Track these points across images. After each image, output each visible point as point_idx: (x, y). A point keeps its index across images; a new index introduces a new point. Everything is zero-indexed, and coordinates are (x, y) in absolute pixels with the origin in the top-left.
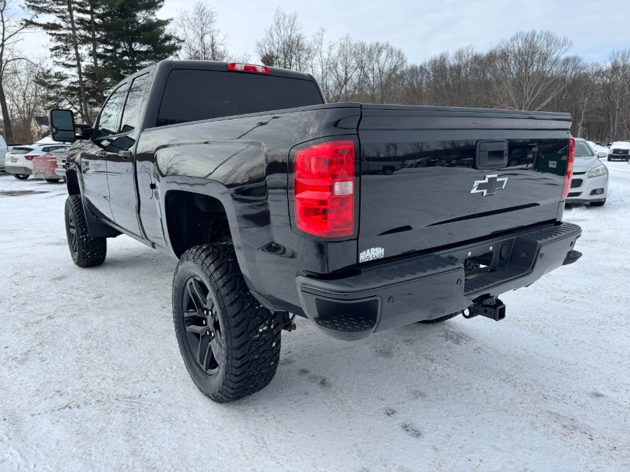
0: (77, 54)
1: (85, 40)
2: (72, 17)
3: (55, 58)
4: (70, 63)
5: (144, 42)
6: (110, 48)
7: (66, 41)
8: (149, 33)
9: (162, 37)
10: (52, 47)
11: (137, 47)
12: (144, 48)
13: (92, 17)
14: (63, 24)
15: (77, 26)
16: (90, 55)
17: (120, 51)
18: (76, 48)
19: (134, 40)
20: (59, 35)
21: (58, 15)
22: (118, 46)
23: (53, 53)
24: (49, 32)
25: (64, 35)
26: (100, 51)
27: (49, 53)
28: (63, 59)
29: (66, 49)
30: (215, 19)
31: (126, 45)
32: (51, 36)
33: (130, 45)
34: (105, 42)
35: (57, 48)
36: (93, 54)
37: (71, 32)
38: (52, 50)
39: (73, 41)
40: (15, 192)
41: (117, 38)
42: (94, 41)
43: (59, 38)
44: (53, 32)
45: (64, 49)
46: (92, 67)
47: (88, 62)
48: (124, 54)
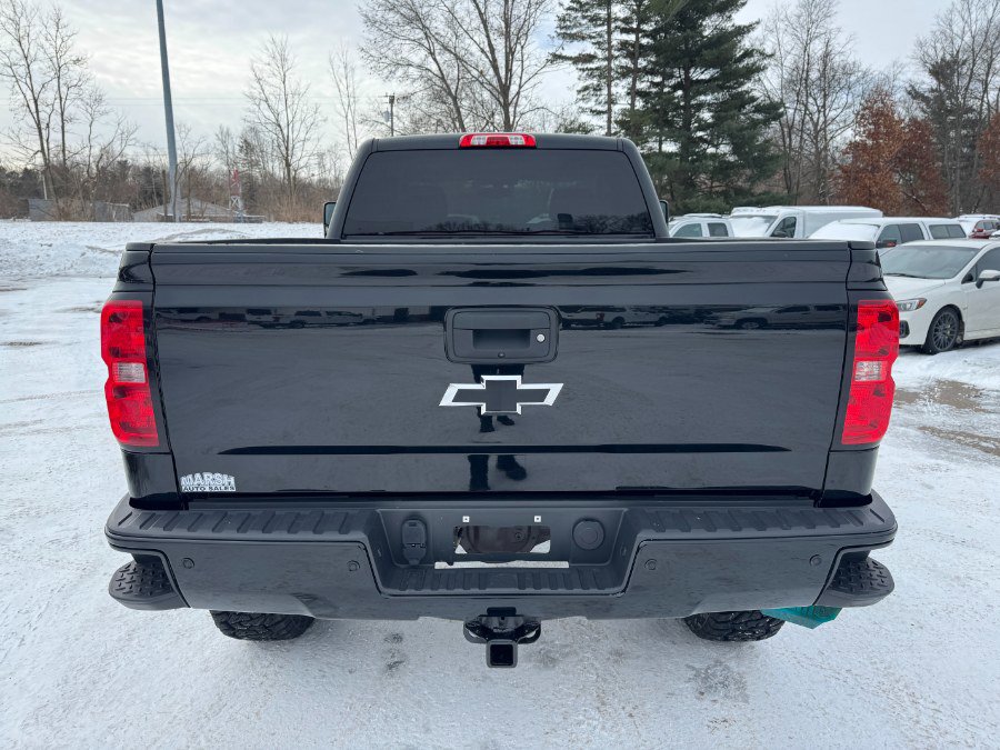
0: (610, 94)
1: (625, 72)
2: (609, 41)
3: (581, 104)
4: (600, 108)
5: (707, 66)
6: (658, 79)
7: (600, 76)
8: (714, 51)
9: (739, 54)
10: (579, 88)
11: (699, 74)
12: (706, 76)
13: (637, 38)
14: (600, 54)
15: (616, 53)
16: (628, 94)
17: (673, 82)
18: (609, 86)
19: (693, 64)
20: (591, 69)
21: (593, 40)
22: (671, 76)
23: (580, 96)
24: (580, 66)
25: (597, 69)
26: (641, 86)
27: (575, 96)
28: (591, 104)
29: (597, 89)
30: (835, 9)
31: (682, 72)
32: (580, 73)
33: (687, 73)
34: (652, 72)
35: (586, 88)
36: (634, 93)
37: (606, 63)
38: (579, 92)
39: (606, 75)
41: (667, 65)
42: (636, 73)
43: (591, 73)
44: (585, 66)
45: (595, 89)
46: (628, 110)
47: (623, 104)
48: (675, 88)
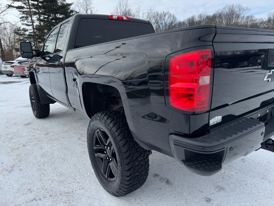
0: (32, 19)
1: (35, 13)
2: (29, 3)
3: (22, 22)
4: (29, 24)
5: (61, 14)
6: (46, 16)
7: (27, 14)
8: (63, 9)
9: (69, 11)
10: (20, 17)
11: (58, 16)
12: (61, 17)
13: (38, 3)
14: (25, 6)
15: (31, 7)
16: (38, 20)
17: (51, 18)
18: (31, 17)
19: (57, 13)
20: (23, 11)
21: (22, 2)
22: (50, 16)
23: (21, 19)
24: (19, 10)
25: (25, 11)
26: (42, 18)
27: (19, 20)
28: (26, 22)
29: (27, 18)
30: (92, 2)
31: (53, 15)
32: (20, 12)
33: (55, 15)
34: (44, 14)
35: (23, 17)
36: (39, 19)
37: (29, 10)
38: (21, 18)
39: (29, 14)
40: (7, 82)
41: (49, 12)
42: (40, 14)
43: (24, 13)
44: (21, 10)
45: (26, 18)
46: (39, 26)
47: (37, 23)
48: (52, 19)
